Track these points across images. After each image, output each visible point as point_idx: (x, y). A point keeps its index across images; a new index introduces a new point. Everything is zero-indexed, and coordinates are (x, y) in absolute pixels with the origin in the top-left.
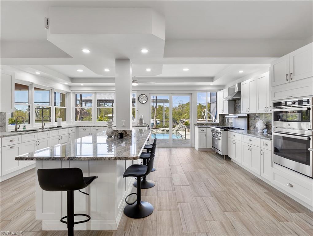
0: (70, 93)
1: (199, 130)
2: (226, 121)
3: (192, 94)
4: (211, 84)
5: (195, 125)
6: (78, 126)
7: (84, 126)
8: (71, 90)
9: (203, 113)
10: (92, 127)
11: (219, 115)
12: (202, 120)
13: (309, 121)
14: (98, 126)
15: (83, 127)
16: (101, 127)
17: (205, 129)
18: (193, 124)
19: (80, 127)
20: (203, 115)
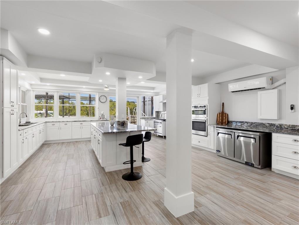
0: (31, 90)
1: (145, 122)
2: (159, 116)
3: (138, 97)
4: (152, 91)
5: (141, 118)
6: (46, 122)
7: (53, 122)
8: (32, 88)
9: (134, 110)
10: (61, 122)
11: (156, 112)
12: (133, 115)
13: (205, 114)
14: (67, 122)
15: (51, 122)
16: (70, 122)
17: (149, 121)
18: (139, 118)
19: (49, 122)
20: (134, 112)
